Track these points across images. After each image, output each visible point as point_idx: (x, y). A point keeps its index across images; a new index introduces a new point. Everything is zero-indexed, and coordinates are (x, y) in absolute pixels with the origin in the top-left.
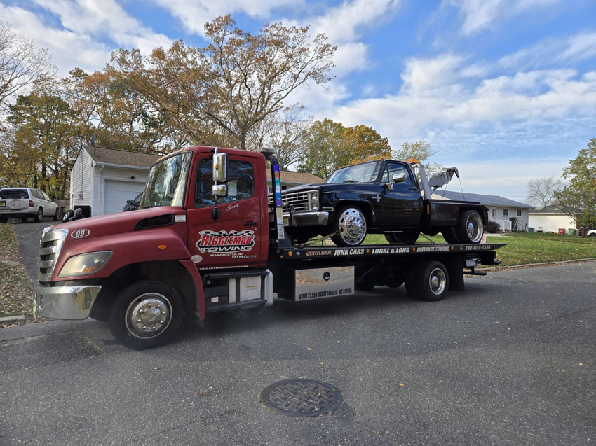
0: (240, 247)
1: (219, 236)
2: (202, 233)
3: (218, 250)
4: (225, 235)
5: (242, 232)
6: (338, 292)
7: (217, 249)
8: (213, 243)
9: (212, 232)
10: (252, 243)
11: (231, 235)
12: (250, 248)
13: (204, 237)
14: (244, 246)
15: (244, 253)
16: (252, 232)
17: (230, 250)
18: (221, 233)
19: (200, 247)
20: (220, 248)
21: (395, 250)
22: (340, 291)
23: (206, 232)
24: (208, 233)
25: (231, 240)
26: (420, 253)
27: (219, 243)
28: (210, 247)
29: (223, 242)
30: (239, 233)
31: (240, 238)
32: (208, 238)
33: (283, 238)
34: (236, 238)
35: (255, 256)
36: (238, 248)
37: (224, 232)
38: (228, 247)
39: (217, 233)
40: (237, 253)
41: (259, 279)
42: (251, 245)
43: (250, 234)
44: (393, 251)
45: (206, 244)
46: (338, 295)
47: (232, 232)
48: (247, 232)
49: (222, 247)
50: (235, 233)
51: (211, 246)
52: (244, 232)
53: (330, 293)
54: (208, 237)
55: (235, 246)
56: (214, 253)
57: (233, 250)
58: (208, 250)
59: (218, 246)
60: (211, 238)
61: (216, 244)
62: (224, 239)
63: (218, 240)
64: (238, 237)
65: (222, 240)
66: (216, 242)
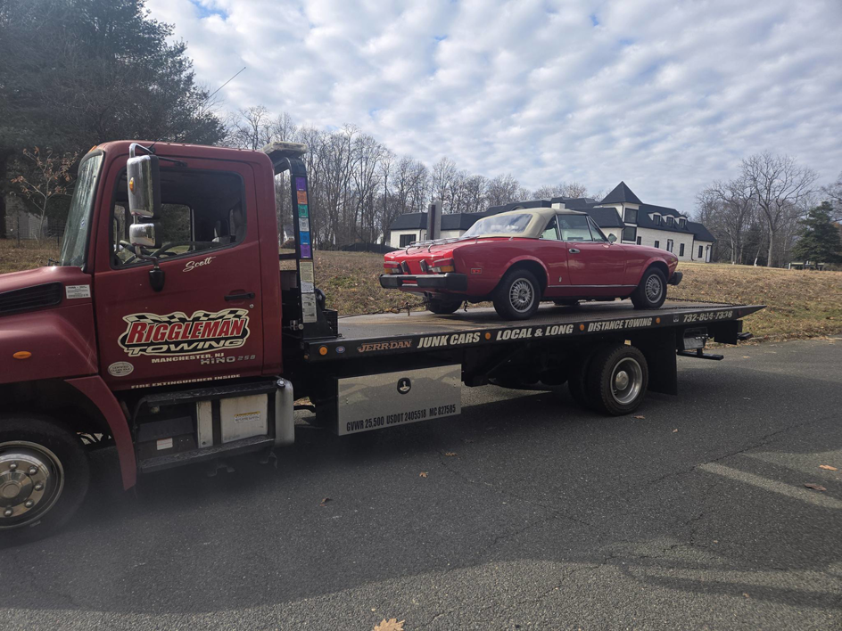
0: (218, 341)
1: (170, 323)
2: (130, 319)
3: (169, 350)
4: (183, 320)
5: (221, 313)
6: (428, 412)
7: (165, 348)
8: (155, 338)
9: (151, 316)
10: (245, 332)
11: (198, 319)
12: (240, 343)
13: (136, 326)
14: (226, 339)
15: (227, 352)
16: (243, 312)
17: (195, 349)
18: (173, 317)
19: (128, 346)
20: (172, 347)
21: (544, 331)
22: (432, 412)
23: (140, 317)
24: (144, 317)
25: (197, 329)
26: (595, 334)
27: (170, 337)
28: (149, 345)
29: (178, 333)
30: (213, 315)
31: (216, 325)
32: (143, 329)
33: (314, 319)
34: (208, 325)
35: (253, 357)
36: (214, 343)
37: (179, 315)
38: (190, 343)
39: (165, 318)
40: (213, 354)
41: (263, 400)
42: (242, 337)
43: (239, 316)
44: (539, 333)
45: (139, 339)
46: (428, 417)
47: (199, 313)
48: (231, 312)
49: (177, 344)
50: (205, 315)
51: (152, 344)
52: (225, 312)
53: (410, 415)
54: (144, 326)
55: (205, 340)
56: (160, 357)
57: (202, 349)
58: (145, 350)
59: (166, 343)
60: (151, 328)
61: (162, 338)
62: (180, 327)
63: (168, 332)
64: (213, 322)
65: (176, 330)
66: (163, 334)
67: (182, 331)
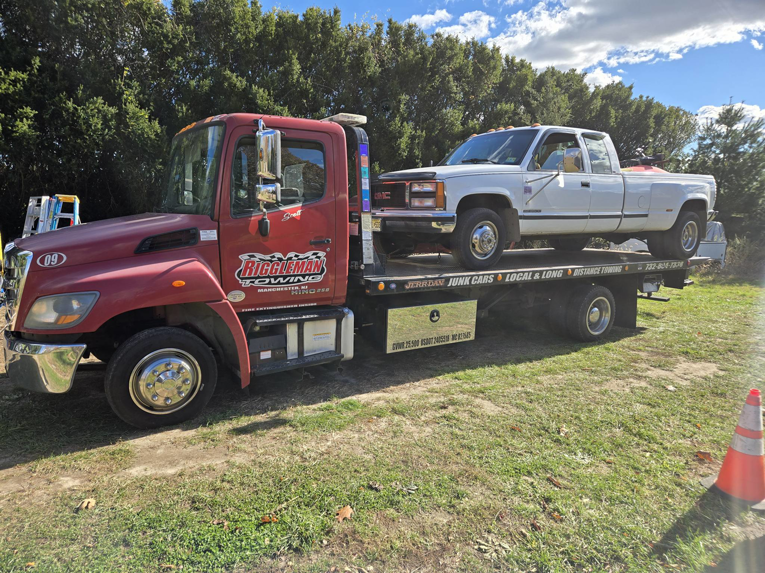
0: (304, 276)
1: (271, 261)
2: (244, 257)
4: (280, 259)
5: (307, 255)
6: (451, 337)
7: (267, 280)
8: (261, 273)
9: (259, 256)
10: (323, 270)
11: (290, 258)
12: (319, 278)
13: (248, 263)
14: (310, 275)
15: (311, 286)
17: (288, 282)
18: (274, 257)
19: (242, 279)
20: (273, 280)
21: (541, 275)
22: (454, 337)
23: (250, 256)
24: (253, 256)
25: (290, 267)
26: (578, 278)
27: (271, 272)
28: (256, 278)
29: (277, 270)
30: (301, 256)
31: (303, 264)
32: (253, 265)
33: (372, 261)
34: (298, 263)
36: (301, 278)
37: (278, 255)
38: (285, 277)
39: (268, 257)
40: (300, 286)
41: (332, 324)
42: (320, 274)
43: (319, 257)
44: (537, 276)
45: (250, 274)
46: (451, 341)
47: (291, 254)
48: (314, 254)
49: (276, 278)
50: (296, 256)
51: (259, 277)
52: (309, 254)
53: (439, 339)
54: (253, 263)
55: (295, 276)
56: (264, 288)
57: (293, 283)
58: (253, 282)
59: (269, 277)
60: (258, 265)
61: (266, 273)
62: (278, 265)
63: (269, 268)
64: (301, 262)
65: (275, 267)
66: (267, 270)
67: (279, 267)
